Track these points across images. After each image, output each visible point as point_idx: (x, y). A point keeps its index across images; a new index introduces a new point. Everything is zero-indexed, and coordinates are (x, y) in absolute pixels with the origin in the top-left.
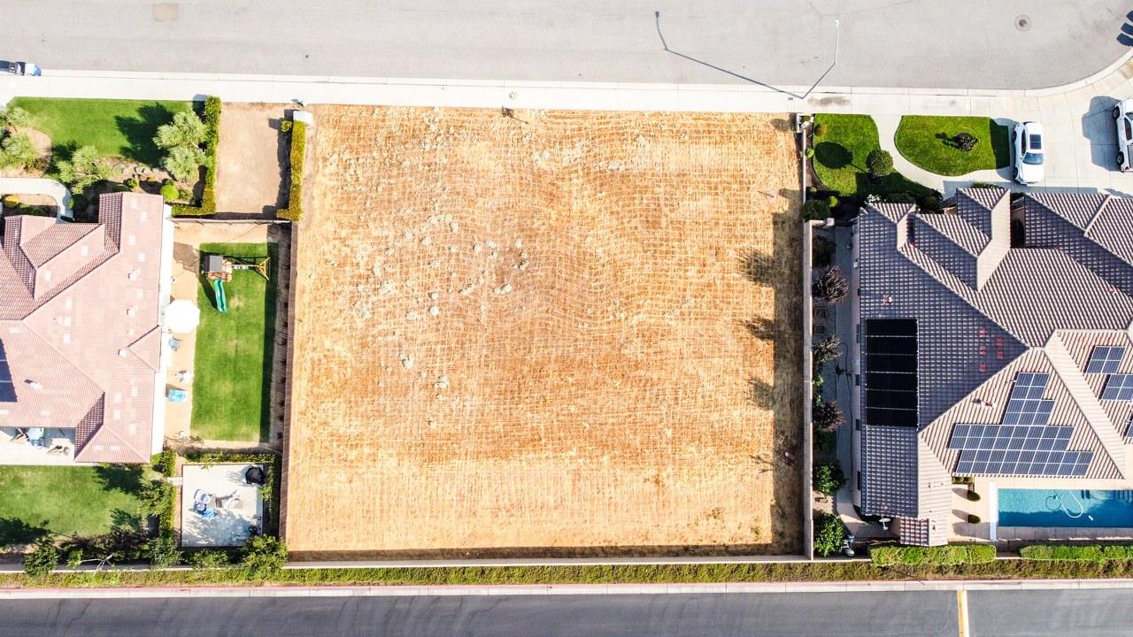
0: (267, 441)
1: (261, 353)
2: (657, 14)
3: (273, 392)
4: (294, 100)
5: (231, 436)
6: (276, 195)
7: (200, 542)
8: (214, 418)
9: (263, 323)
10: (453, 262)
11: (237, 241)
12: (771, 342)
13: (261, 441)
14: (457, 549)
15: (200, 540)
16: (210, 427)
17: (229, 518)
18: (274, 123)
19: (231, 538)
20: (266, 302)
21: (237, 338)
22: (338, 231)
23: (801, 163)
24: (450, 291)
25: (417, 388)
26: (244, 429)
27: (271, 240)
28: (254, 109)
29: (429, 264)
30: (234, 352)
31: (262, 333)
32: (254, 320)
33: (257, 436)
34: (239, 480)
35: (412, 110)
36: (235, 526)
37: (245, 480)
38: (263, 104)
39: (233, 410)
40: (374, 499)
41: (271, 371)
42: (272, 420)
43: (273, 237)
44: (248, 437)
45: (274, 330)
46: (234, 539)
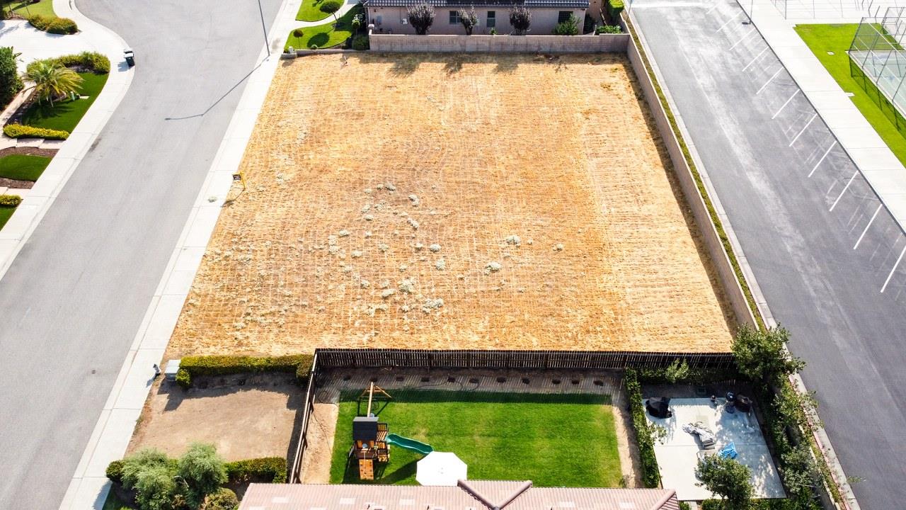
0: (609, 396)
1: (491, 405)
2: (167, 119)
3: (543, 391)
4: (148, 384)
5: (611, 441)
6: (275, 395)
7: (771, 473)
8: (588, 462)
9: (449, 405)
10: (383, 235)
11: (332, 440)
12: (463, 65)
13: (610, 403)
14: (688, 226)
15: (767, 474)
16: (603, 467)
17: (724, 437)
18: (171, 406)
19: (751, 434)
20: (421, 402)
21: (472, 435)
22: (333, 331)
23: (320, 53)
24: (414, 236)
25: (521, 261)
26: (598, 424)
27: (335, 399)
28: (143, 430)
29: (383, 252)
30: (491, 439)
31: (462, 405)
32: (446, 416)
33: (604, 408)
34: (669, 426)
35: (201, 272)
36: (733, 430)
37: (668, 420)
38: (140, 421)
39: (572, 438)
40: (655, 292)
41: (514, 394)
42: (580, 391)
43: (332, 397)
44: (609, 418)
45: (460, 392)
46: (752, 430)
